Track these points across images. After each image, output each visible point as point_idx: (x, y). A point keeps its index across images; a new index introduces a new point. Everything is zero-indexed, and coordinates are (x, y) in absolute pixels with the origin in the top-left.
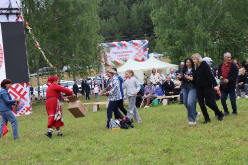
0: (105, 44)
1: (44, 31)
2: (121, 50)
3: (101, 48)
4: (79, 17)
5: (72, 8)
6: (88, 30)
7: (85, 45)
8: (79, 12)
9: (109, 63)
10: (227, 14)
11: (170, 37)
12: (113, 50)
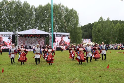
0: (83, 40)
1: (72, 37)
2: (86, 41)
3: (82, 40)
4: (78, 35)
5: (77, 33)
6: (80, 37)
7: (79, 40)
8: (78, 34)
9: (83, 43)
10: (106, 36)
11: (95, 39)
12: (84, 41)
